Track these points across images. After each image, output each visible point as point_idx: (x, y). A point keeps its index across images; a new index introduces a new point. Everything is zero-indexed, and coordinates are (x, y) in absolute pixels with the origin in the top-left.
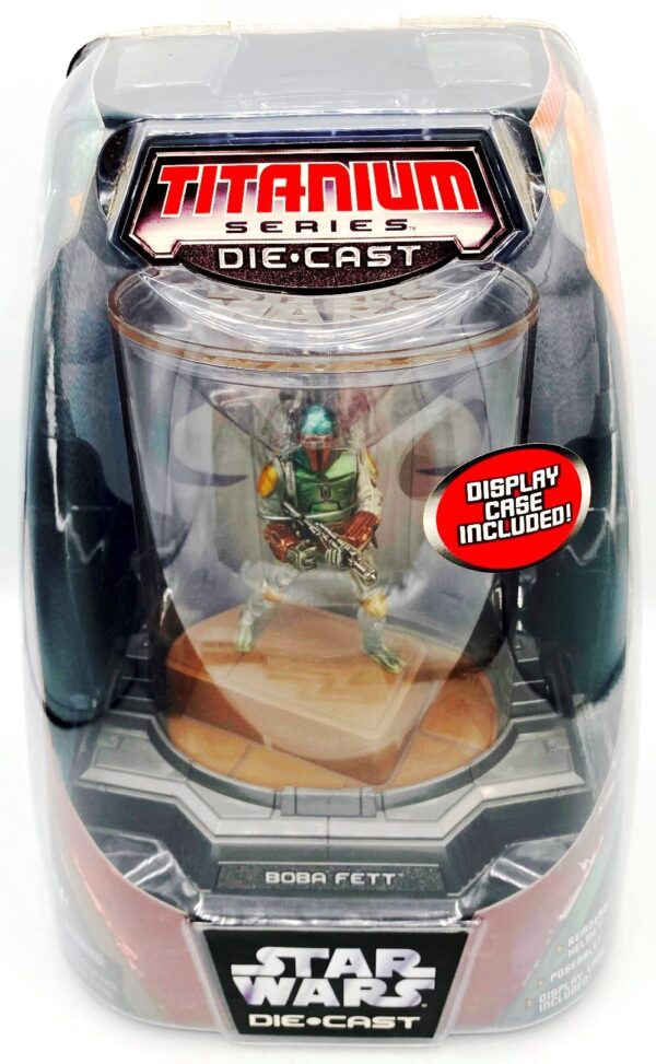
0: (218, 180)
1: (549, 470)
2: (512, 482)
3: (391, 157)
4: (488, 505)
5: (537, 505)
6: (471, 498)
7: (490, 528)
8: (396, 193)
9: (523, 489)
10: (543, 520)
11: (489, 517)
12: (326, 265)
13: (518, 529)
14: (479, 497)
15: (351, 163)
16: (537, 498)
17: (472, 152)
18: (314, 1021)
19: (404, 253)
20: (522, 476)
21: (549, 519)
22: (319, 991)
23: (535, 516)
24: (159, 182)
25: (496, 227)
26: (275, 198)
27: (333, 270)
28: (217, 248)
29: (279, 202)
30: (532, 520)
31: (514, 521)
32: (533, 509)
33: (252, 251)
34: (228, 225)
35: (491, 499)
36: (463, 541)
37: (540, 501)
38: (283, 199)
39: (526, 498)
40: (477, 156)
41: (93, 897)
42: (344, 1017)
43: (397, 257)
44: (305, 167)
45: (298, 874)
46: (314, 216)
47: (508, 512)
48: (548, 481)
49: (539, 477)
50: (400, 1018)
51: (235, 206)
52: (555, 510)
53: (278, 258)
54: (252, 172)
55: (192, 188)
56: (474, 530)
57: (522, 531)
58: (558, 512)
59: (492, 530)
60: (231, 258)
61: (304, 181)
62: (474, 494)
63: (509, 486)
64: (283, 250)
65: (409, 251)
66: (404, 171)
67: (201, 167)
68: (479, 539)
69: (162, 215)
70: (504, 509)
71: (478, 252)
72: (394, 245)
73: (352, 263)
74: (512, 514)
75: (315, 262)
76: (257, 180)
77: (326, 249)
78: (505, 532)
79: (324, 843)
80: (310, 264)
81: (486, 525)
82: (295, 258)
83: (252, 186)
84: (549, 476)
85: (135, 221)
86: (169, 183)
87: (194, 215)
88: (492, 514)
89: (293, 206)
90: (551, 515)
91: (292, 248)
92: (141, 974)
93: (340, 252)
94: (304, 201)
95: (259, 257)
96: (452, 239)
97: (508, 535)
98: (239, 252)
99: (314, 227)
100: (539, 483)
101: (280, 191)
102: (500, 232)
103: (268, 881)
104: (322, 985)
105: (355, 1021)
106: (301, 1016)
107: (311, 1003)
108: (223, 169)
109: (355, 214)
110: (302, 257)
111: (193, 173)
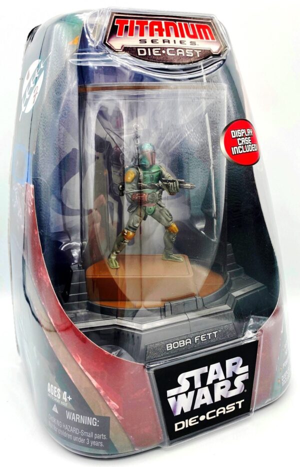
0: (135, 25)
2: (243, 131)
3: (189, 21)
6: (233, 137)
8: (191, 33)
9: (246, 135)
11: (239, 144)
12: (174, 55)
13: (247, 150)
14: (235, 137)
15: (177, 22)
17: (210, 22)
18: (202, 418)
19: (196, 53)
24: (115, 24)
26: (155, 32)
27: (176, 56)
28: (137, 48)
29: (156, 33)
30: (250, 147)
31: (246, 146)
32: (250, 143)
33: (149, 49)
34: (140, 40)
35: (239, 137)
36: (233, 154)
38: (158, 32)
39: (247, 138)
40: (212, 23)
42: (214, 411)
44: (163, 22)
45: (180, 342)
46: (168, 38)
50: (237, 403)
51: (142, 34)
53: (158, 52)
54: (147, 23)
55: (127, 27)
56: (236, 149)
59: (241, 149)
60: (142, 52)
61: (164, 27)
62: (234, 135)
63: (242, 133)
64: (159, 49)
65: (198, 52)
66: (192, 26)
67: (129, 20)
68: (238, 153)
69: (117, 36)
70: (243, 141)
71: (217, 54)
72: (194, 50)
73: (182, 54)
74: (245, 144)
75: (171, 53)
76: (148, 26)
77: (173, 49)
78: (244, 150)
80: (169, 54)
81: (239, 147)
82: (164, 52)
83: (147, 28)
85: (107, 37)
86: (118, 25)
87: (128, 36)
89: (161, 35)
91: (162, 49)
93: (178, 50)
94: (164, 33)
95: (151, 51)
96: (209, 49)
98: (144, 50)
99: (169, 42)
101: (156, 30)
103: (168, 350)
104: (206, 390)
105: (219, 411)
106: (197, 417)
107: (201, 406)
108: (137, 21)
109: (180, 38)
110: (166, 51)
111: (127, 22)
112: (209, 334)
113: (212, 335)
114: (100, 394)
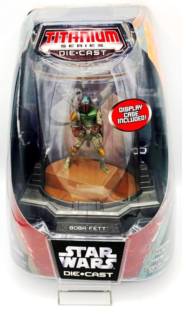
0: (59, 35)
1: (140, 106)
2: (130, 108)
3: (99, 30)
4: (125, 114)
5: (137, 114)
6: (120, 112)
7: (125, 119)
8: (100, 38)
9: (133, 110)
10: (139, 118)
11: (125, 117)
12: (84, 55)
13: (132, 120)
14: (122, 111)
15: (90, 31)
16: (137, 113)
17: (117, 29)
18: (82, 274)
19: (102, 52)
20: (133, 107)
21: (140, 118)
22: (84, 263)
23: (137, 117)
25: (124, 46)
27: (86, 56)
28: (59, 51)
29: (73, 40)
30: (136, 118)
31: (131, 118)
32: (136, 115)
33: (67, 52)
35: (125, 112)
36: (119, 123)
37: (138, 113)
39: (134, 112)
40: (119, 30)
41: (21, 232)
42: (91, 273)
43: (101, 53)
44: (79, 32)
45: (79, 227)
46: (81, 43)
47: (129, 116)
48: (140, 108)
49: (137, 107)
50: (107, 273)
51: (63, 41)
52: (142, 116)
54: (67, 33)
55: (53, 37)
56: (121, 120)
57: (133, 121)
58: (143, 117)
59: (126, 120)
60: (62, 53)
61: (79, 35)
62: (121, 111)
63: (130, 109)
64: (74, 51)
65: (104, 51)
67: (56, 32)
68: (123, 122)
69: (46, 43)
70: (128, 115)
71: (120, 52)
72: (100, 50)
73: (90, 54)
74: (131, 116)
75: (82, 54)
76: (68, 35)
77: (84, 51)
78: (129, 121)
79: (86, 217)
80: (80, 54)
81: (124, 119)
82: (77, 53)
83: (67, 37)
84: (140, 107)
85: (40, 45)
86: (48, 36)
87: (54, 43)
88: (126, 116)
89: (76, 41)
90: (141, 117)
91: (76, 51)
92: (33, 257)
93: (87, 52)
94: (79, 40)
95: (69, 53)
96: (113, 49)
97: (130, 122)
98: (64, 52)
99: (81, 46)
100: (137, 109)
101: (74, 38)
102: (125, 47)
103: (70, 229)
104: (84, 260)
105: (94, 274)
106: (79, 272)
107: (81, 267)
108: (61, 33)
109: (91, 43)
110: (79, 53)
111: (54, 34)
112: (100, 228)
113: (102, 229)
114: (24, 242)
